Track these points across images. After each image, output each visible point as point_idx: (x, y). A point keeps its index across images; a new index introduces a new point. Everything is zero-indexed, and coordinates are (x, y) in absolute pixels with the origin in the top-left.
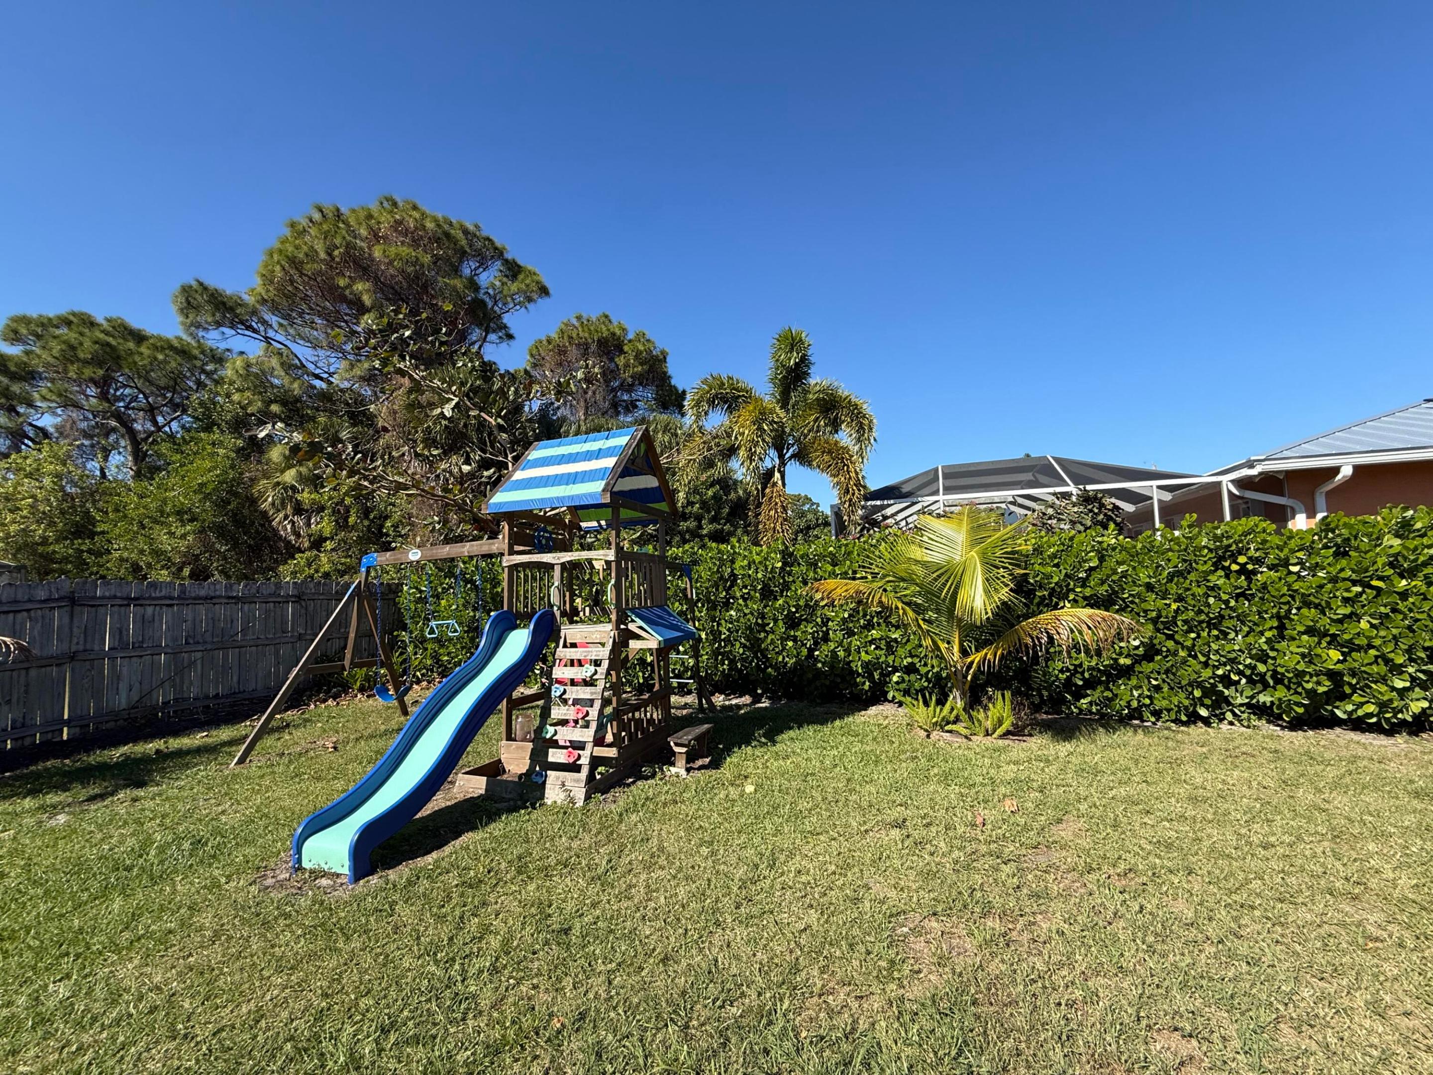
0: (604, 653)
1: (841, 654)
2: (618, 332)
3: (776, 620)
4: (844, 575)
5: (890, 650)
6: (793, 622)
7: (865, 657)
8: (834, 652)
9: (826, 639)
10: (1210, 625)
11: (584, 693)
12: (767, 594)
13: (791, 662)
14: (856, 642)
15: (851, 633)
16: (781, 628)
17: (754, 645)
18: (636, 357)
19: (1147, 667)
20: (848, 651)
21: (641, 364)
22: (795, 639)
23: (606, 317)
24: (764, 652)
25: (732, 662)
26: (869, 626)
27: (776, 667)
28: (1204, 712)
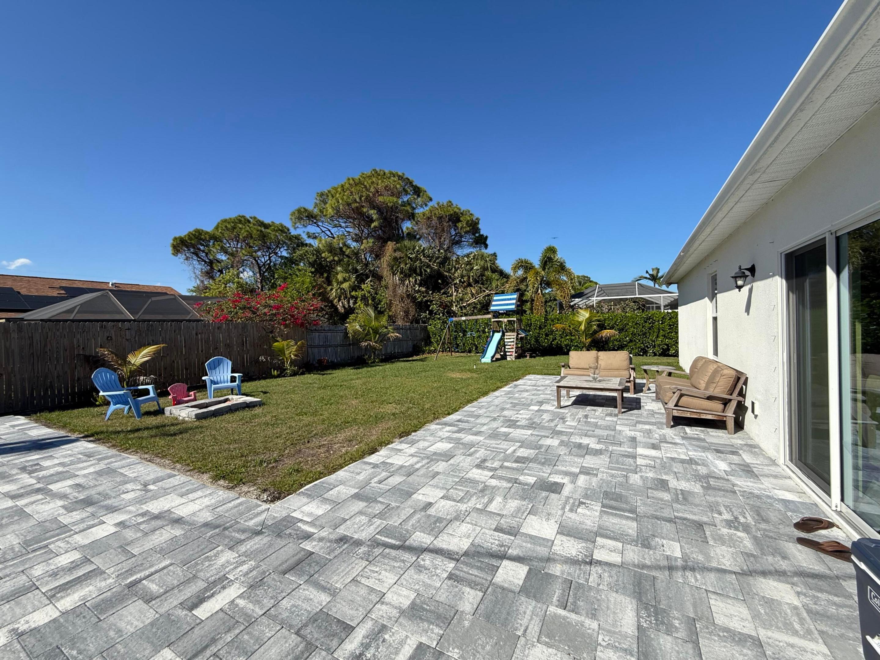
0: (515, 337)
1: (559, 342)
2: (457, 211)
3: (542, 334)
4: (561, 323)
5: (572, 341)
6: (547, 335)
7: (565, 343)
8: (557, 342)
9: (555, 339)
10: (643, 334)
11: (512, 344)
12: (540, 328)
13: (546, 345)
14: (563, 339)
15: (562, 338)
16: (544, 336)
17: (537, 341)
18: (467, 224)
19: (630, 344)
20: (561, 342)
21: (469, 227)
22: (547, 339)
23: (450, 202)
24: (539, 343)
25: (531, 345)
26: (567, 336)
27: (542, 346)
28: (641, 354)
